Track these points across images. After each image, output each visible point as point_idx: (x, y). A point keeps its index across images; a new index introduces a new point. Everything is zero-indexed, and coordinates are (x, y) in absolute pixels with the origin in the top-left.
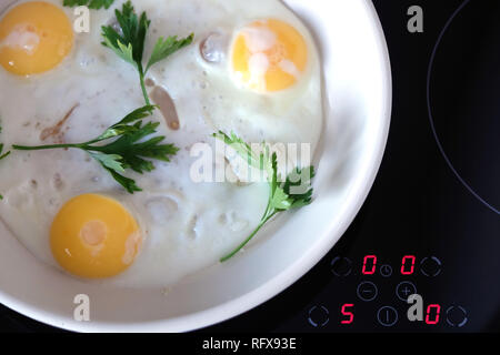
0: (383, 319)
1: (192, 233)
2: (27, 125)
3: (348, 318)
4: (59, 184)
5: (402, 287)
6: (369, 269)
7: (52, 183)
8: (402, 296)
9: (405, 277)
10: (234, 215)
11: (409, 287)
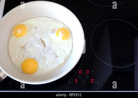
1: (48, 66)
2: (18, 46)
3: (76, 82)
4: (24, 57)
6: (80, 72)
7: (22, 57)
8: (87, 77)
9: (87, 74)
10: (56, 62)
11: (88, 76)
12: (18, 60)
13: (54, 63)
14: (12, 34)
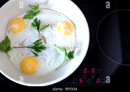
0: (88, 82)
1: (49, 65)
2: (16, 43)
3: (81, 82)
4: (22, 55)
5: (92, 75)
8: (92, 77)
9: (93, 73)
10: (58, 61)
11: (93, 75)
12: (17, 58)
13: (56, 61)
14: (9, 29)
